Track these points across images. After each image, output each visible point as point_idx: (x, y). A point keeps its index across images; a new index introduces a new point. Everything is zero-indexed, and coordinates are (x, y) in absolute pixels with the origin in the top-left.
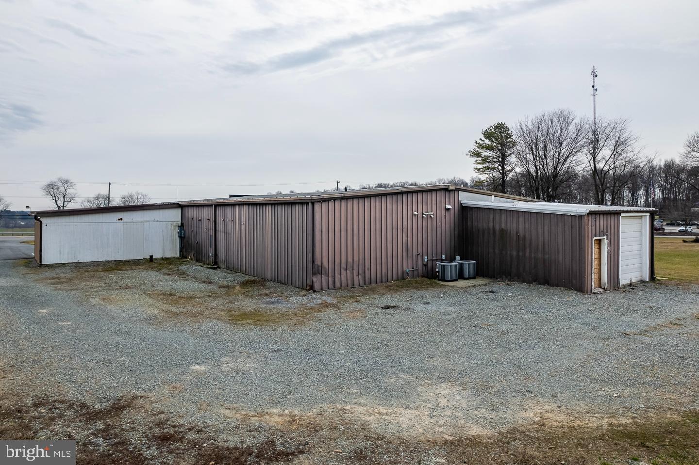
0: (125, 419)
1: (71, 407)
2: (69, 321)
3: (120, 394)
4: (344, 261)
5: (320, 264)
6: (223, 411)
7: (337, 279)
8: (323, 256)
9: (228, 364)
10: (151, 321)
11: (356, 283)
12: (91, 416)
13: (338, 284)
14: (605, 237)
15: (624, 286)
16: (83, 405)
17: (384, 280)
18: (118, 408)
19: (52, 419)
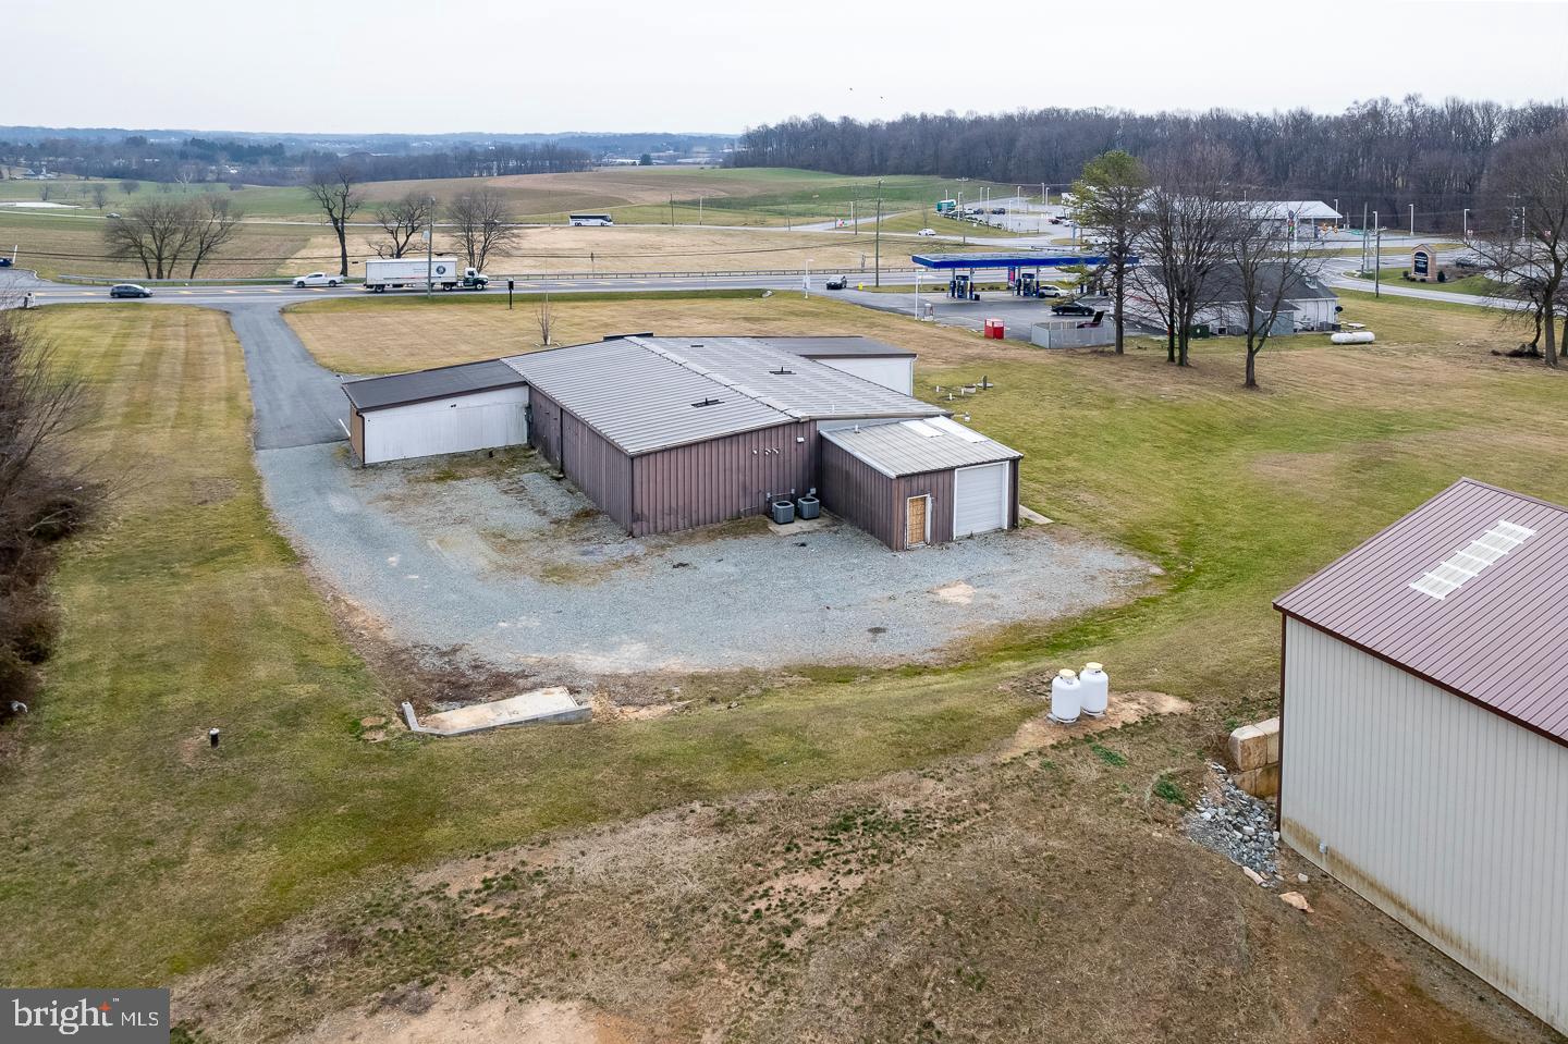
0: (458, 657)
1: (431, 649)
2: (416, 573)
3: (455, 642)
4: (666, 506)
5: (640, 512)
6: (508, 654)
7: (658, 524)
8: (642, 505)
9: (523, 621)
10: (480, 576)
11: (681, 525)
12: (443, 654)
13: (660, 529)
14: (928, 495)
15: (962, 538)
16: (437, 648)
17: (714, 520)
18: (455, 651)
19: (424, 655)
